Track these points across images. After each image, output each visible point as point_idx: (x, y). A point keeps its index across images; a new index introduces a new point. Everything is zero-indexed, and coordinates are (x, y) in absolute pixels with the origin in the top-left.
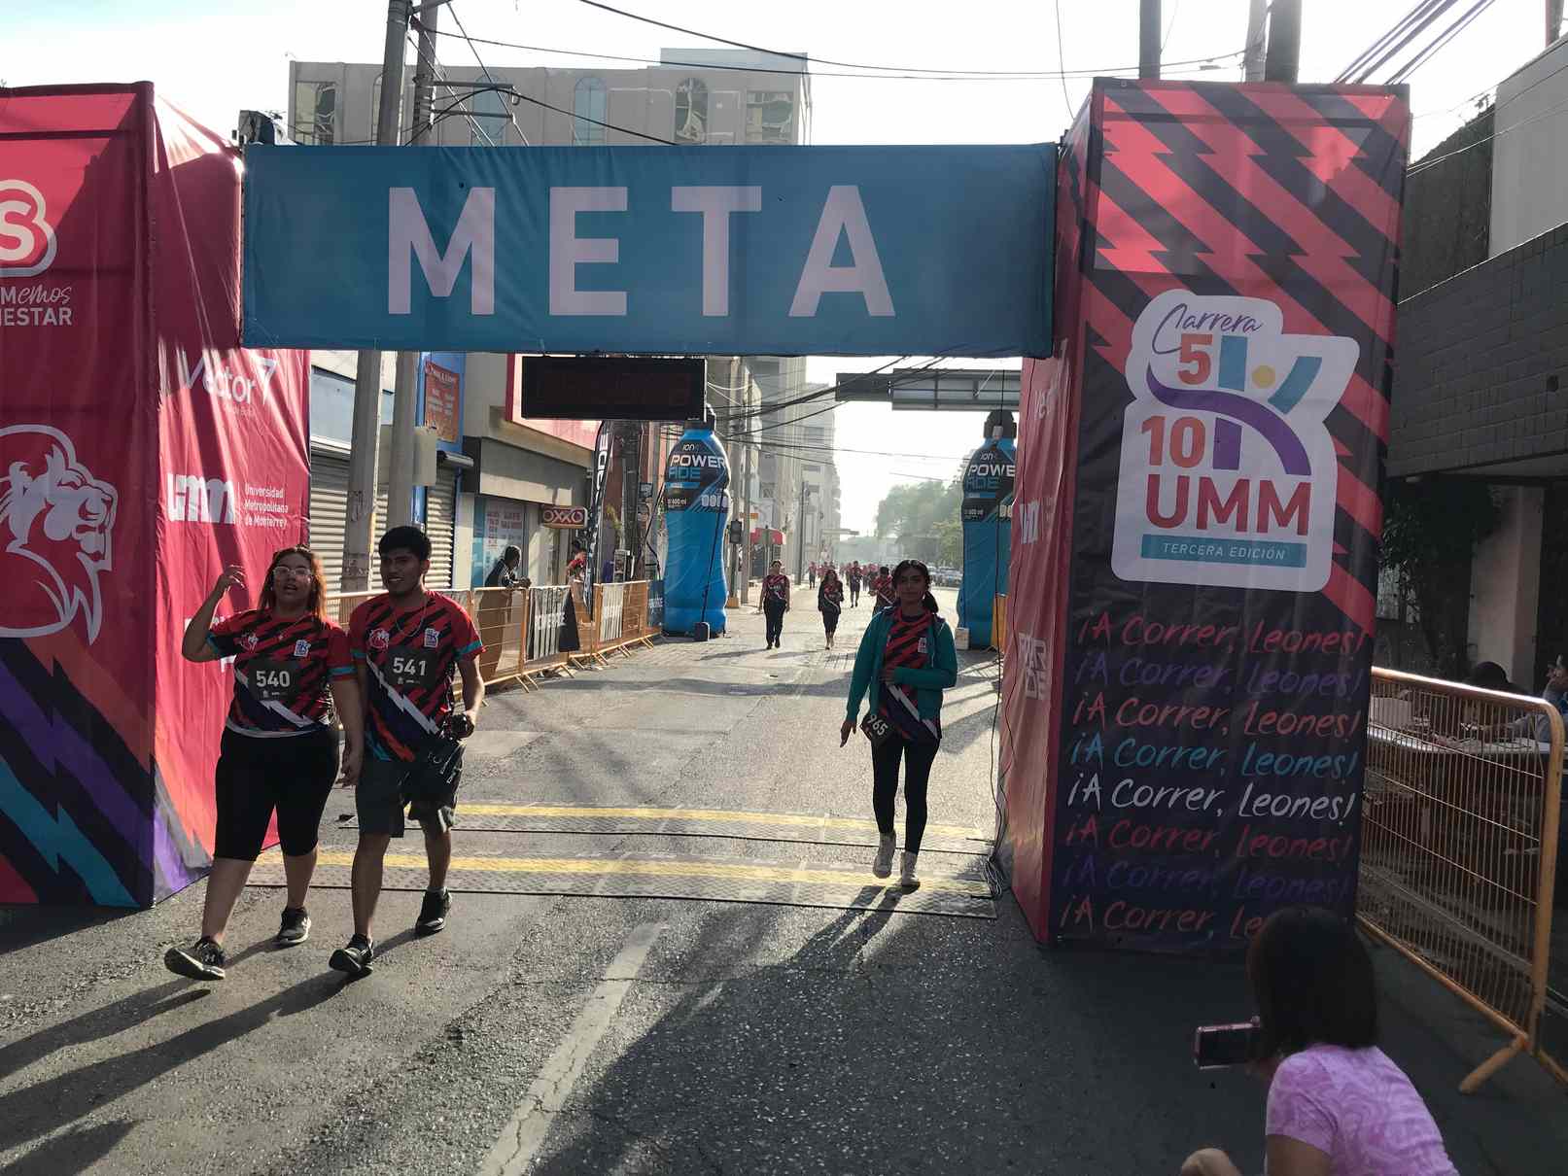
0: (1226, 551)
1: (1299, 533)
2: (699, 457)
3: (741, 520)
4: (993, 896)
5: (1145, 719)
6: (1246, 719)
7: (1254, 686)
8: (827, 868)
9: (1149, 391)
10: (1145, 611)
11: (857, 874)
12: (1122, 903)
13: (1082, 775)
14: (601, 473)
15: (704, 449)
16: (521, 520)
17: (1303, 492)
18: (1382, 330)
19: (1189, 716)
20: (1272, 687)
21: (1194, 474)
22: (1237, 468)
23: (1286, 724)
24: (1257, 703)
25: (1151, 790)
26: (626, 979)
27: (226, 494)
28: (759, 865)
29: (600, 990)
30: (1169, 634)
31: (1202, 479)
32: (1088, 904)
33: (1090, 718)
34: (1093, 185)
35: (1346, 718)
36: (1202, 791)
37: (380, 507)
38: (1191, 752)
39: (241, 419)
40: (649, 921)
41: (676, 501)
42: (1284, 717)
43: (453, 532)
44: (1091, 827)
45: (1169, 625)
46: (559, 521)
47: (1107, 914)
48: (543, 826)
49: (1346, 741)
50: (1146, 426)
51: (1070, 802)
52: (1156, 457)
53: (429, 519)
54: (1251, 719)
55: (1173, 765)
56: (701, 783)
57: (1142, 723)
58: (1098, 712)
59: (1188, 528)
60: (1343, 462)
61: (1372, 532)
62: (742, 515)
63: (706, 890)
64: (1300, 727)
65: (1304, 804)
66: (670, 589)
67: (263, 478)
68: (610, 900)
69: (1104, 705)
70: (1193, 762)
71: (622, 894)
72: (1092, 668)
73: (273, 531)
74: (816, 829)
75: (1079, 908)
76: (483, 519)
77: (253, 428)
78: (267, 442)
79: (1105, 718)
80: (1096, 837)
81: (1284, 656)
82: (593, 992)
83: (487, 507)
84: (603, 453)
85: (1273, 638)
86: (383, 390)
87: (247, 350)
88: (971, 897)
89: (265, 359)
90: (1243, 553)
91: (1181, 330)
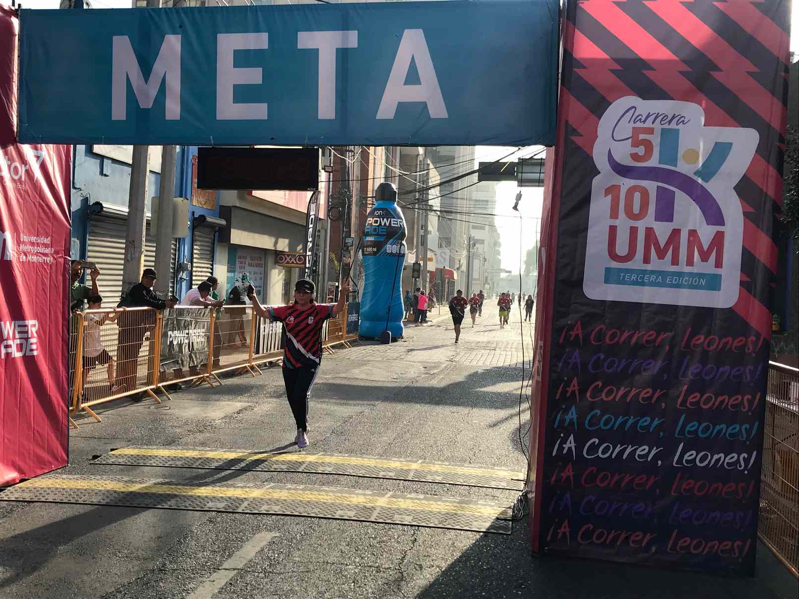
0: (664, 279)
1: (716, 267)
2: (385, 219)
3: (421, 263)
4: (514, 519)
5: (607, 395)
6: (679, 396)
7: (684, 373)
8: (404, 498)
9: (609, 167)
10: (607, 321)
11: (423, 502)
12: (592, 527)
13: (562, 435)
14: (311, 230)
15: (389, 214)
16: (263, 262)
17: (719, 237)
18: (776, 124)
19: (638, 394)
20: (696, 375)
21: (641, 225)
22: (672, 221)
23: (709, 400)
24: (687, 386)
25: (611, 446)
26: (234, 569)
27: (5, 241)
28: (357, 494)
29: (215, 576)
30: (623, 338)
31: (646, 228)
32: (567, 527)
33: (568, 395)
34: (571, 25)
35: (750, 397)
36: (647, 448)
38: (638, 420)
39: (18, 191)
40: (267, 530)
41: (370, 249)
42: (707, 395)
44: (569, 472)
45: (624, 331)
46: (288, 263)
47: (581, 533)
49: (750, 414)
50: (608, 191)
51: (554, 454)
52: (614, 214)
53: (195, 260)
54: (682, 397)
55: (626, 429)
56: (342, 438)
57: (605, 399)
58: (573, 392)
59: (637, 263)
60: (747, 217)
61: (768, 266)
62: (421, 259)
63: (316, 510)
64: (717, 404)
65: (720, 458)
66: (364, 309)
67: (34, 230)
68: (247, 515)
69: (578, 386)
70: (640, 429)
71: (256, 512)
72: (570, 361)
73: (43, 266)
74: (408, 471)
75: (560, 528)
76: (235, 262)
77: (27, 196)
78: (38, 206)
79: (579, 395)
80: (572, 478)
81: (705, 353)
82: (208, 577)
83: (236, 253)
84: (313, 217)
85: (698, 340)
86: (150, 171)
87: (22, 145)
88: (497, 519)
89: (35, 151)
90: (676, 281)
91: (632, 125)
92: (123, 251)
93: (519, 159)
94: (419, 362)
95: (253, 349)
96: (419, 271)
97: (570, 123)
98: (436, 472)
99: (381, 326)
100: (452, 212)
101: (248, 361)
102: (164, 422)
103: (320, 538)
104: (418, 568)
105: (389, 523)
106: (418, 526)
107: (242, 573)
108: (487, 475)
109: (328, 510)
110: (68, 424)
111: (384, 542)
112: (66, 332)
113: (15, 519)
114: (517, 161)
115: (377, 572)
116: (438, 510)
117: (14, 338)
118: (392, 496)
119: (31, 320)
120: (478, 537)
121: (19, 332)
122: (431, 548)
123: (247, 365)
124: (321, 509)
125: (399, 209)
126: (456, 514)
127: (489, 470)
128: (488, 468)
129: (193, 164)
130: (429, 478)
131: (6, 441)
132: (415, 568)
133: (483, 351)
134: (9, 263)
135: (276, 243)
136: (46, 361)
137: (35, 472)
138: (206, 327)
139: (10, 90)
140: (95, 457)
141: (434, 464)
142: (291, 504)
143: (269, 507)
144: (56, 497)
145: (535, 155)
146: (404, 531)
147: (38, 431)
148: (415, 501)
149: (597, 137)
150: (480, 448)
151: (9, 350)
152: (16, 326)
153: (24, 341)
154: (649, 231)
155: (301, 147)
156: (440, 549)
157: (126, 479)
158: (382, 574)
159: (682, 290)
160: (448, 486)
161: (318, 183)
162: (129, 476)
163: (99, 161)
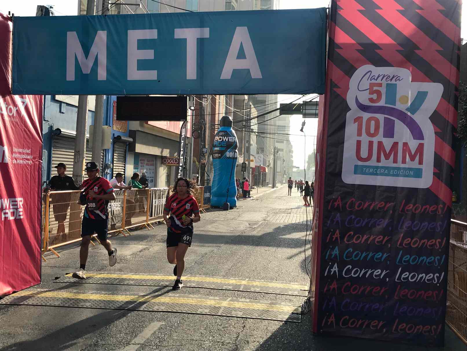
0: (389, 171)
1: (419, 164)
3: (247, 163)
4: (302, 313)
5: (356, 240)
6: (398, 241)
7: (401, 227)
8: (238, 301)
9: (356, 106)
10: (356, 196)
11: (249, 303)
12: (348, 317)
13: (330, 263)
14: (182, 144)
15: (228, 134)
16: (154, 163)
17: (421, 146)
18: (453, 80)
19: (374, 239)
20: (409, 228)
21: (376, 140)
22: (393, 137)
23: (416, 243)
24: (402, 235)
25: (359, 270)
26: (138, 344)
27: (4, 151)
28: (210, 299)
29: (127, 348)
30: (365, 206)
31: (378, 142)
32: (334, 318)
33: (334, 240)
34: (333, 23)
35: (440, 240)
36: (380, 271)
37: (87, 157)
38: (375, 255)
39: (12, 122)
40: (158, 321)
41: (217, 155)
42: (414, 240)
43: (125, 167)
45: (365, 203)
46: (169, 163)
47: (342, 320)
48: (132, 282)
49: (440, 250)
50: (355, 120)
51: (326, 274)
52: (359, 134)
53: (115, 162)
54: (400, 241)
55: (368, 260)
56: (201, 266)
57: (355, 242)
58: (337, 238)
59: (373, 162)
60: (437, 134)
61: (450, 164)
62: (247, 161)
63: (186, 309)
64: (421, 243)
65: (422, 277)
66: (214, 190)
67: (21, 145)
68: (146, 312)
69: (339, 234)
70: (376, 259)
71: (151, 310)
72: (334, 220)
73: (26, 166)
74: (240, 285)
75: (329, 319)
76: (138, 162)
77: (17, 126)
78: (23, 132)
79: (340, 240)
80: (336, 289)
81: (413, 215)
82: (123, 349)
83: (139, 158)
84: (183, 136)
85: (409, 207)
86: (89, 110)
87: (14, 96)
88: (293, 313)
89: (22, 99)
90: (396, 172)
91: (369, 81)
92: (73, 157)
93: (303, 102)
94: (246, 221)
95: (149, 214)
96: (245, 167)
97: (333, 80)
98: (257, 286)
99: (224, 200)
100: (264, 133)
101: (146, 221)
102: (97, 257)
103: (189, 325)
104: (246, 343)
105: (229, 316)
106: (246, 318)
107: (143, 346)
108: (286, 287)
109: (193, 308)
110: (41, 259)
111: (226, 327)
112: (40, 205)
113: (10, 315)
114: (302, 103)
115: (222, 345)
116: (258, 308)
117: (9, 208)
118: (230, 301)
119: (19, 197)
120: (281, 324)
121: (12, 205)
122: (254, 331)
123: (145, 223)
124: (189, 308)
125: (234, 131)
126: (268, 311)
127: (288, 284)
128: (287, 283)
129: (113, 106)
130: (252, 290)
131: (5, 269)
132: (245, 343)
133: (283, 214)
134: (6, 165)
135: (162, 152)
136: (28, 223)
137: (21, 288)
138: (121, 201)
139: (7, 63)
140: (57, 278)
141: (255, 281)
142: (171, 305)
143: (158, 307)
144: (34, 302)
145: (313, 99)
146: (238, 320)
147: (23, 263)
148: (245, 303)
149: (349, 88)
150: (282, 271)
151: (7, 216)
152: (11, 201)
153: (15, 210)
154: (380, 144)
155: (176, 96)
156: (259, 331)
157: (75, 291)
158: (225, 346)
159: (400, 178)
160: (264, 294)
161: (187, 116)
162: (77, 289)
163: (59, 104)
